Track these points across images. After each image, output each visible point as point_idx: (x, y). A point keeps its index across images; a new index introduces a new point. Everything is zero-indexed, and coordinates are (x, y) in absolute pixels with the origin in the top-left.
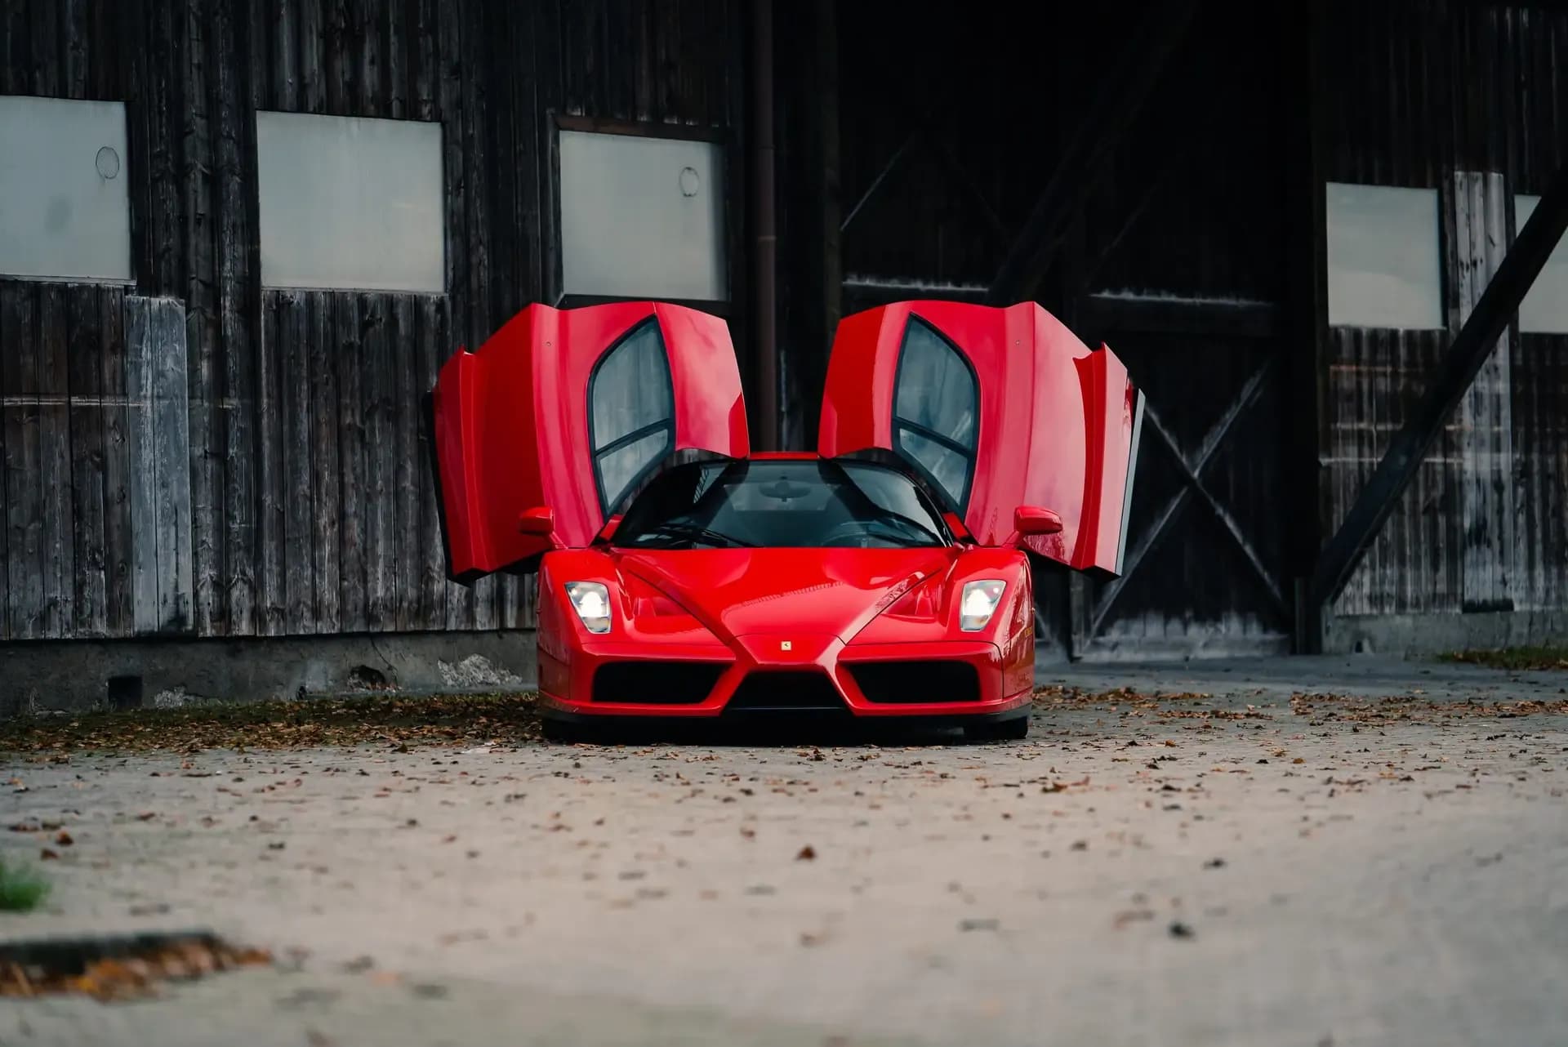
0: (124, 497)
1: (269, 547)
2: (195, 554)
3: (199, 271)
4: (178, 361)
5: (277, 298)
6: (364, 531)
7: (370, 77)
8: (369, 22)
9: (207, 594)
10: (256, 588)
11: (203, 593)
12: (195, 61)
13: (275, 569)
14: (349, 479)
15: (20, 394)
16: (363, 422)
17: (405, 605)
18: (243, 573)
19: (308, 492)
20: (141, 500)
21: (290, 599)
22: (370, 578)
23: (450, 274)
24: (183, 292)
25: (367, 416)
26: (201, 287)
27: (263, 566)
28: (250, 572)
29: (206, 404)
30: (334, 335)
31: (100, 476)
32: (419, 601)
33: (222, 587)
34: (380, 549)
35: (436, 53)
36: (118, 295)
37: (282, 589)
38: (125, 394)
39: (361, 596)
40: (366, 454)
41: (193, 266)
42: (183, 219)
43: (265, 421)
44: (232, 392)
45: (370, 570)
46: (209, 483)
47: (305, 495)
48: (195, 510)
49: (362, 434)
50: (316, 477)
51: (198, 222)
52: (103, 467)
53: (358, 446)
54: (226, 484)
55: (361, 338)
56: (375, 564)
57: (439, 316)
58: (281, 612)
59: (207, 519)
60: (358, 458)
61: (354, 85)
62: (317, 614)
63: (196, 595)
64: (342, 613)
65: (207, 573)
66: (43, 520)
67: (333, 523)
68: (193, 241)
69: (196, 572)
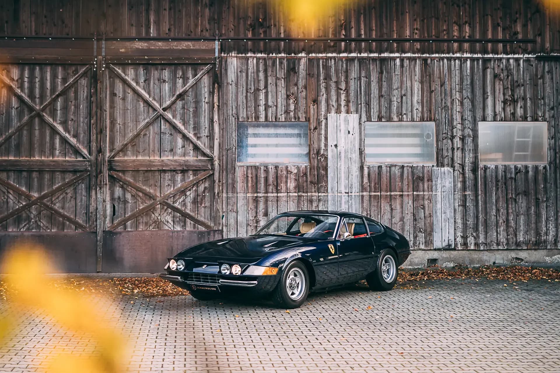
0: (430, 216)
1: (481, 228)
2: (455, 229)
3: (458, 160)
4: (450, 183)
5: (485, 167)
6: (516, 224)
7: (520, 112)
8: (520, 98)
9: (459, 240)
10: (476, 238)
11: (458, 239)
12: (458, 110)
13: (483, 233)
14: (510, 211)
15: (396, 191)
16: (516, 197)
17: (531, 242)
18: (472, 234)
19: (495, 214)
20: (437, 216)
21: (489, 241)
22: (518, 235)
23: (549, 159)
24: (453, 166)
25: (517, 194)
26: (458, 165)
27: (479, 233)
28: (475, 234)
29: (459, 193)
30: (505, 175)
31: (423, 211)
32: (536, 241)
33: (465, 237)
34: (522, 228)
35: (545, 104)
36: (430, 167)
37: (486, 238)
38: (432, 191)
39: (515, 239)
40: (517, 205)
41: (456, 160)
42: (453, 149)
43: (480, 197)
44: (468, 190)
45: (518, 233)
46: (460, 213)
47: (494, 215)
48: (455, 219)
49: (515, 200)
50: (498, 210)
51: (458, 149)
52: (424, 208)
53: (514, 203)
54: (466, 212)
55: (515, 176)
56: (520, 232)
57: (544, 170)
58: (486, 244)
59: (459, 221)
60: (513, 206)
61: (513, 114)
62: (498, 244)
63: (455, 239)
64: (507, 244)
65: (459, 234)
66: (403, 221)
67: (504, 222)
68: (456, 154)
69: (455, 234)
